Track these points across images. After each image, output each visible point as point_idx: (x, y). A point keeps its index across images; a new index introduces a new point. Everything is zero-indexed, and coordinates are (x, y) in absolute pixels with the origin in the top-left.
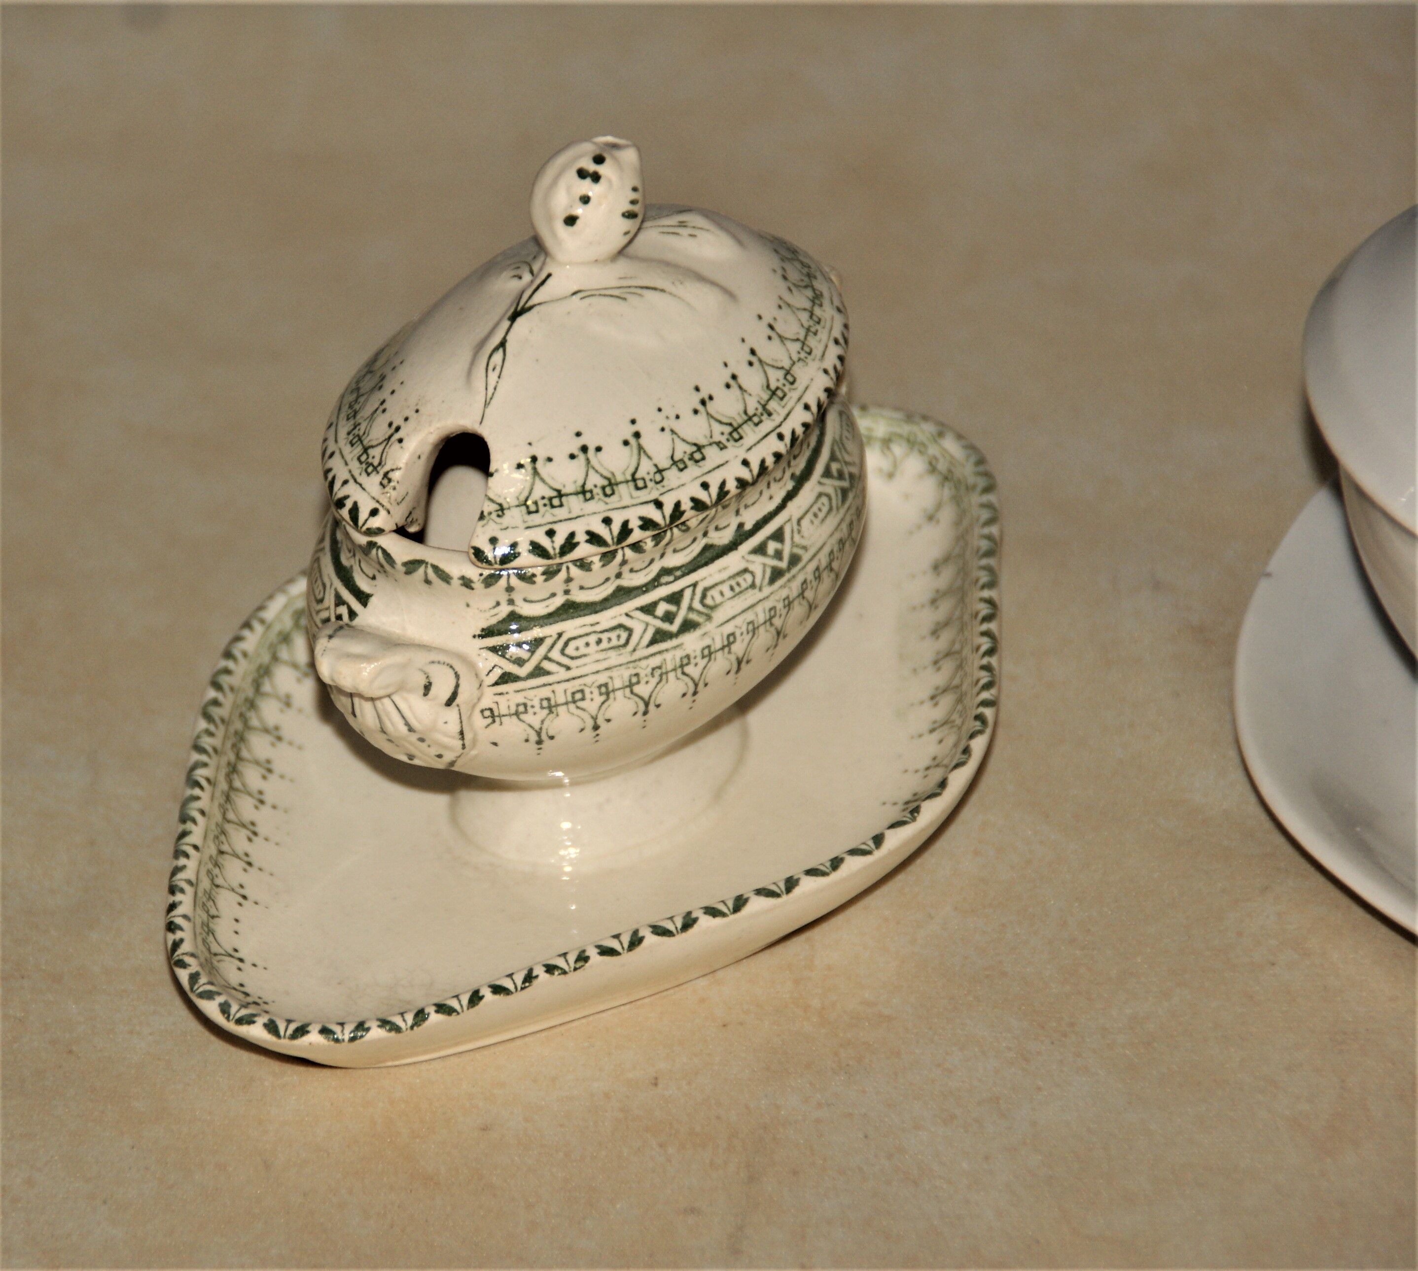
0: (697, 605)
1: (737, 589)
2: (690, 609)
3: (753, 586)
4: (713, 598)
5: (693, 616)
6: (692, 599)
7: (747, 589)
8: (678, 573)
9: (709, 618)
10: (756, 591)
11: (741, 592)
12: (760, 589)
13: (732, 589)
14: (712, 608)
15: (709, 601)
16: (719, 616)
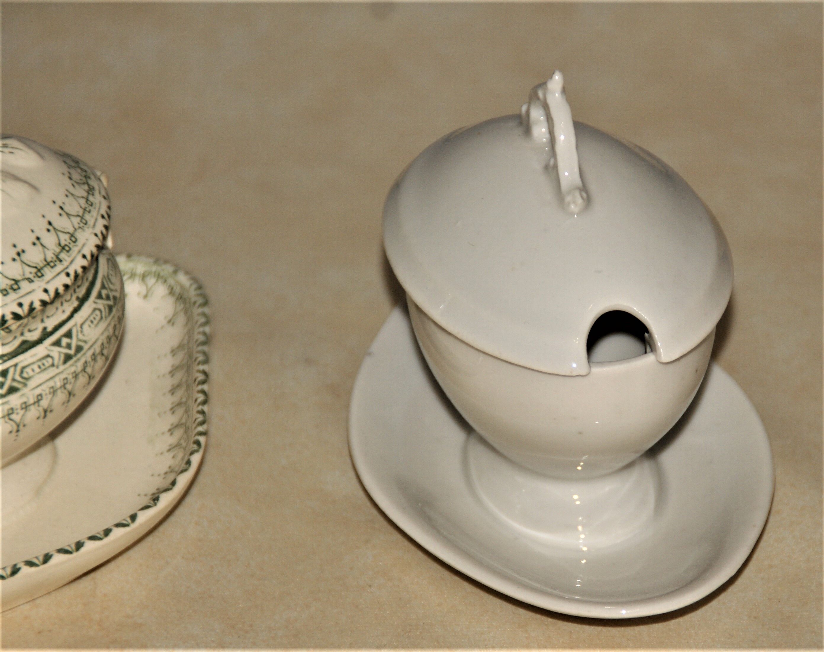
0: (18, 378)
1: (43, 367)
2: (14, 380)
3: (53, 365)
4: (27, 373)
5: (15, 384)
6: (14, 374)
7: (49, 367)
8: (5, 358)
9: (25, 385)
10: (54, 368)
11: (45, 369)
12: (57, 367)
13: (39, 367)
14: (27, 379)
15: (25, 375)
16: (32, 384)
